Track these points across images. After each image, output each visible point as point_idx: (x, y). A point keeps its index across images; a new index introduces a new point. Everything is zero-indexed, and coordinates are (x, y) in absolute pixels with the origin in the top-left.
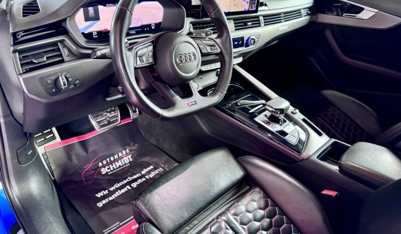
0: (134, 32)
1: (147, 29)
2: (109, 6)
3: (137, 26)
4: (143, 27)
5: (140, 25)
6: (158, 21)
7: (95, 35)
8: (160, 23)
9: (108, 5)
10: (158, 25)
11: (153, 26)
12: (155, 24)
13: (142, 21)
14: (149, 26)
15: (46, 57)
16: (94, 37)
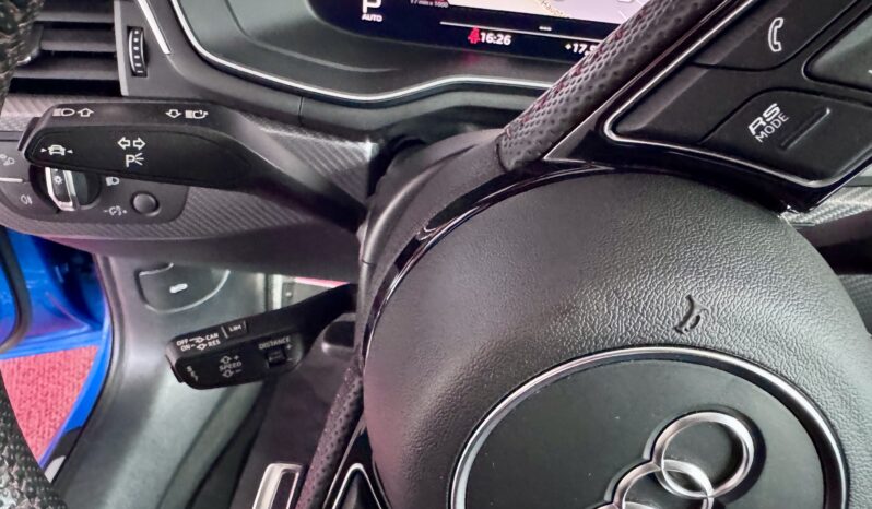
15: (35, 52)
16: (365, 17)
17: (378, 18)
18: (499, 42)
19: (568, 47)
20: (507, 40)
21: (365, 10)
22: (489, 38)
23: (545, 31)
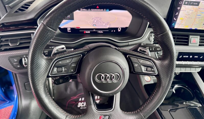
0: (101, 32)
1: (113, 31)
2: (83, 10)
3: (105, 28)
4: (110, 29)
5: (107, 28)
6: (124, 26)
7: (69, 30)
8: (126, 28)
9: (81, 9)
10: (124, 29)
11: (120, 29)
12: (122, 28)
13: (110, 25)
14: (116, 29)
15: (19, 43)
16: (68, 31)
17: (70, 31)
18: (88, 33)
19: (98, 32)
20: (89, 32)
21: (68, 30)
22: (87, 32)
23: (94, 30)
